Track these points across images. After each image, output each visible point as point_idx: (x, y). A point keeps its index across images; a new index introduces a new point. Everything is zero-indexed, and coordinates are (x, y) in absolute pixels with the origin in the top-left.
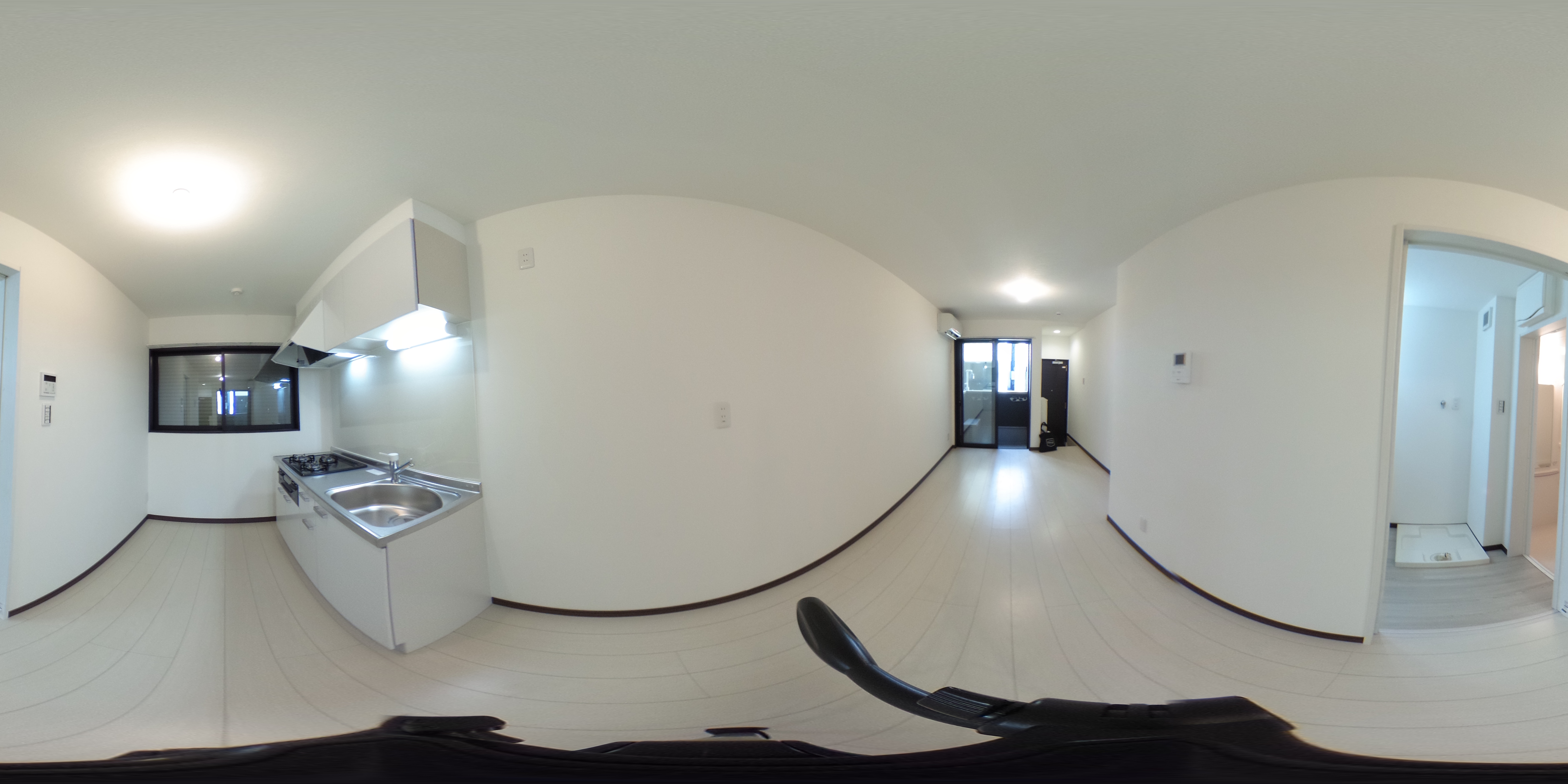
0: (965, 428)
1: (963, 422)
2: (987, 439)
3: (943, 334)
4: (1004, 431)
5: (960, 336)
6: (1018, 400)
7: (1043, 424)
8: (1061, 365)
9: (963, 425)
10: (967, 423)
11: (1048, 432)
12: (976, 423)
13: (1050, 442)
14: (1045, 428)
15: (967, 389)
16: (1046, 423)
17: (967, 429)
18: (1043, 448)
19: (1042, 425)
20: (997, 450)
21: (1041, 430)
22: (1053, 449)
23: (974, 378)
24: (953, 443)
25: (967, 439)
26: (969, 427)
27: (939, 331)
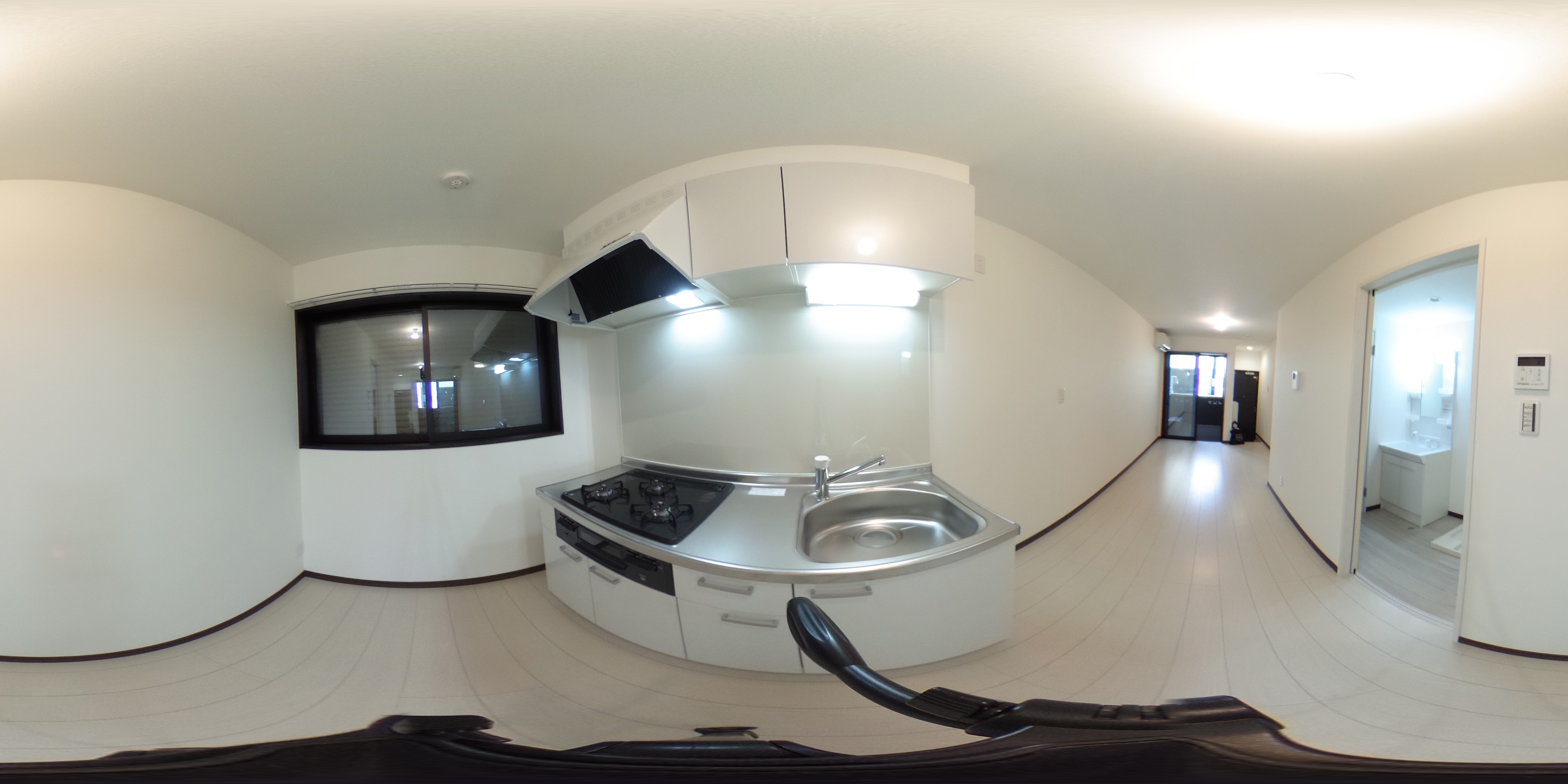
0: (1170, 423)
1: (1168, 418)
2: (1189, 433)
3: (1158, 349)
4: (1202, 428)
5: (1169, 348)
6: (1215, 403)
7: (1234, 422)
8: (1253, 376)
9: (1167, 421)
10: (1171, 419)
11: (1238, 429)
12: (1179, 420)
13: (1239, 437)
14: (1236, 426)
15: (1172, 392)
16: (1237, 421)
17: (1172, 424)
18: (1233, 442)
19: (1233, 424)
20: (1195, 442)
21: (1233, 427)
22: (1241, 442)
23: (1178, 383)
24: (1159, 434)
25: (1171, 432)
26: (1173, 423)
27: (1154, 345)
